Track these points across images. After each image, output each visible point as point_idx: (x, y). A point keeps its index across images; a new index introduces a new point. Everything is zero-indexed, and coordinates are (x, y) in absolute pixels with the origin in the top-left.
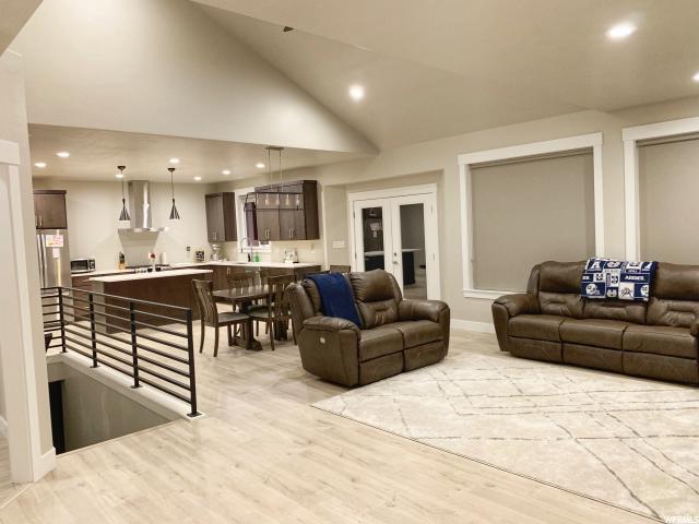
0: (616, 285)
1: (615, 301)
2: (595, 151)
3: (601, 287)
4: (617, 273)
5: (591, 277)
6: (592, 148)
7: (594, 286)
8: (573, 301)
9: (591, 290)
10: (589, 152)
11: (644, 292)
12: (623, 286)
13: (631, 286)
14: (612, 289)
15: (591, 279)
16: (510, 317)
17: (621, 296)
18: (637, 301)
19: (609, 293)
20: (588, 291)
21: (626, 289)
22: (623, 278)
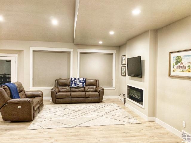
0: (79, 84)
1: (79, 87)
2: (71, 52)
3: (75, 84)
4: (79, 81)
5: (73, 82)
6: (70, 52)
7: (74, 84)
8: (68, 88)
9: (73, 85)
10: (69, 53)
11: (84, 85)
12: (80, 84)
13: (82, 84)
14: (78, 84)
15: (73, 83)
16: (56, 93)
17: (80, 86)
18: (83, 87)
19: (78, 86)
20: (72, 85)
21: (81, 84)
22: (80, 82)
